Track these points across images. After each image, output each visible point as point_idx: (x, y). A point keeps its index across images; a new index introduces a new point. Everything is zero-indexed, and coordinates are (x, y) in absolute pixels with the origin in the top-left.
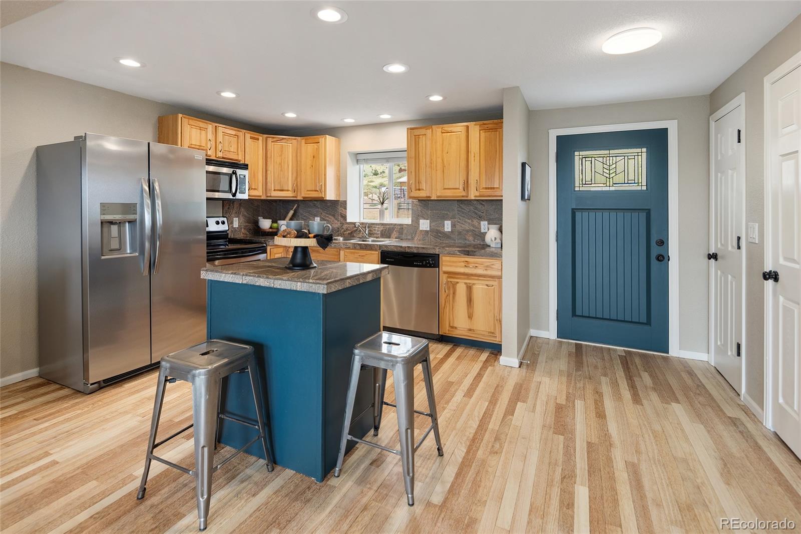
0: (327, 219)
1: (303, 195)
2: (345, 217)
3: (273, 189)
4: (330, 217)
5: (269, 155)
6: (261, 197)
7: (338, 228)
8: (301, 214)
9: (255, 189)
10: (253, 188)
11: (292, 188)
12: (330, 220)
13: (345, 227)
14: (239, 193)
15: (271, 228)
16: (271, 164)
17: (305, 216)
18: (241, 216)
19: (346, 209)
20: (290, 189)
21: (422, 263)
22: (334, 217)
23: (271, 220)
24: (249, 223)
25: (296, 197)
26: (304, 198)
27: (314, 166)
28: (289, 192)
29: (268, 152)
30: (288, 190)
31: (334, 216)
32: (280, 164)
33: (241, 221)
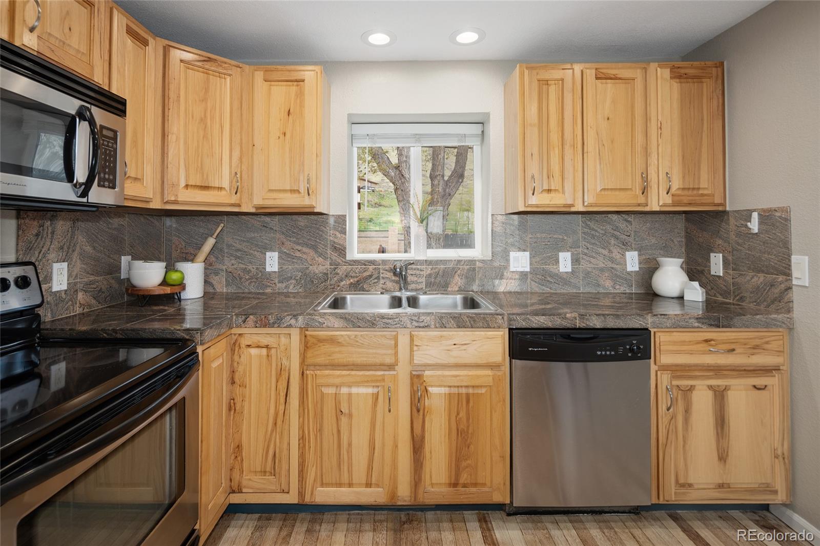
0: (298, 254)
1: (258, 200)
2: (341, 250)
3: (183, 184)
4: (305, 250)
5: (172, 95)
6: (147, 201)
7: (326, 274)
8: (229, 246)
9: (136, 179)
10: (133, 175)
11: (231, 182)
12: (304, 256)
13: (342, 270)
14: (99, 185)
15: (164, 283)
16: (179, 116)
17: (239, 250)
18: (75, 256)
19: (345, 233)
20: (226, 184)
21: (616, 352)
22: (316, 252)
23: (164, 264)
24: (98, 274)
25: (239, 206)
26: (257, 208)
27: (288, 135)
28: (223, 192)
29: (172, 87)
30: (220, 189)
31: (314, 248)
32: (203, 120)
33: (76, 270)
